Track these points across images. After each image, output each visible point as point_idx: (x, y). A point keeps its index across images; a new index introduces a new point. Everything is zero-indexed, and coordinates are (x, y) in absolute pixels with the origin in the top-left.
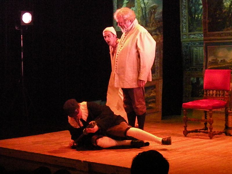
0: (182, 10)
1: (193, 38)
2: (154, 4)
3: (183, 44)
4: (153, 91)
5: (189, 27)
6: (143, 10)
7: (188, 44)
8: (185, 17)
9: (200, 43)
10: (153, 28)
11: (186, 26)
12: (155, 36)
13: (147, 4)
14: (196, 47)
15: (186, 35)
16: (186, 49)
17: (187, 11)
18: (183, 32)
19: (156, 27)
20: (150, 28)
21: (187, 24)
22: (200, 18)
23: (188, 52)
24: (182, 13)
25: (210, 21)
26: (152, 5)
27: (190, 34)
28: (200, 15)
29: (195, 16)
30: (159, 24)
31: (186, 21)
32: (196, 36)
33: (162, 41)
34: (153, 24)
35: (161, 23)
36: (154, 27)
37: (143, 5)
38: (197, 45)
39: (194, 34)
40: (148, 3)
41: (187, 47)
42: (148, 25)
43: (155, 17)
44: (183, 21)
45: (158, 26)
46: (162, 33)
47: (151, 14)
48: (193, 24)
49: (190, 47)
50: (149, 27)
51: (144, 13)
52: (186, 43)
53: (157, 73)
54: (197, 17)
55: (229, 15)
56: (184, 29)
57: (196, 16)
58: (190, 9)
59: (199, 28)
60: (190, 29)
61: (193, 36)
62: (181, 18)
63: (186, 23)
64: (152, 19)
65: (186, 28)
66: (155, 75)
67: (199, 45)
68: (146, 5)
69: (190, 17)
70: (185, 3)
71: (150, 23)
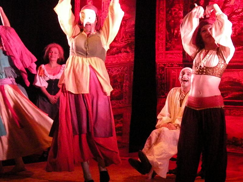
0: (159, 23)
1: (170, 58)
3: (159, 65)
4: (119, 121)
5: (166, 44)
7: (164, 65)
8: (162, 32)
9: (179, 64)
10: (122, 44)
11: (162, 43)
12: (125, 53)
14: (173, 69)
15: (162, 54)
16: (161, 71)
17: (164, 25)
18: (158, 50)
19: (126, 42)
20: (119, 44)
21: (164, 41)
23: (164, 75)
24: (159, 27)
27: (167, 54)
29: (174, 32)
30: (131, 39)
31: (163, 37)
32: (175, 56)
33: (133, 60)
35: (133, 38)
36: (124, 43)
38: (176, 67)
39: (172, 54)
41: (163, 69)
42: (116, 39)
43: (125, 30)
44: (159, 37)
45: (129, 42)
46: (133, 50)
48: (171, 41)
49: (166, 69)
50: (118, 42)
52: (162, 64)
53: (126, 99)
54: (176, 33)
56: (160, 47)
57: (176, 31)
58: (168, 23)
60: (167, 47)
61: (171, 56)
62: (157, 33)
63: (163, 39)
64: (122, 32)
65: (162, 46)
66: (122, 102)
67: (177, 67)
69: (167, 33)
70: (163, 15)
71: (119, 37)
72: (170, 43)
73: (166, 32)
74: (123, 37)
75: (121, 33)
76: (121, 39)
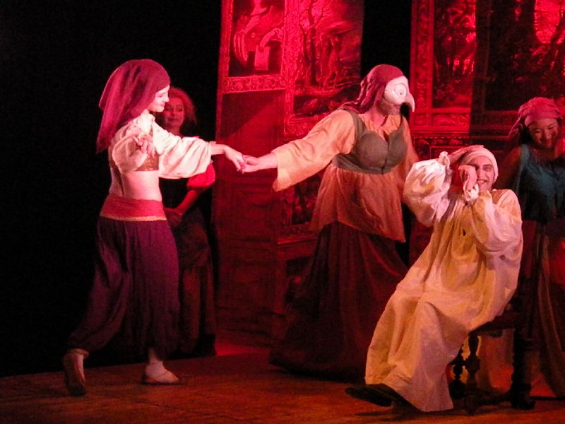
0: (417, 42)
1: (442, 124)
2: (340, 23)
3: (416, 140)
5: (434, 92)
6: (306, 36)
7: (428, 140)
8: (425, 65)
10: (331, 91)
11: (425, 90)
13: (319, 19)
15: (424, 114)
16: (422, 155)
17: (430, 47)
19: (340, 87)
20: (323, 89)
21: (430, 84)
22: (465, 68)
24: (417, 52)
25: (494, 80)
26: (333, 26)
27: (436, 114)
28: (467, 61)
29: (452, 64)
30: (350, 80)
31: (426, 74)
32: (453, 119)
34: (332, 79)
35: (357, 76)
36: (336, 88)
37: (306, 24)
38: (455, 145)
39: (448, 115)
40: (322, 19)
41: (425, 149)
42: (317, 80)
43: (339, 59)
44: (417, 75)
45: (347, 85)
47: (330, 48)
48: (446, 84)
49: (433, 149)
51: (308, 47)
52: (424, 139)
54: (457, 67)
55: (549, 66)
56: (421, 99)
57: (457, 63)
58: (438, 42)
59: (461, 98)
60: (437, 98)
61: (444, 120)
63: (426, 81)
64: (330, 63)
65: (425, 96)
67: (459, 145)
68: (315, 22)
69: (437, 65)
70: (428, 23)
71: (324, 75)
72: (444, 89)
73: (434, 65)
74: (334, 75)
75: (329, 65)
76: (329, 80)
